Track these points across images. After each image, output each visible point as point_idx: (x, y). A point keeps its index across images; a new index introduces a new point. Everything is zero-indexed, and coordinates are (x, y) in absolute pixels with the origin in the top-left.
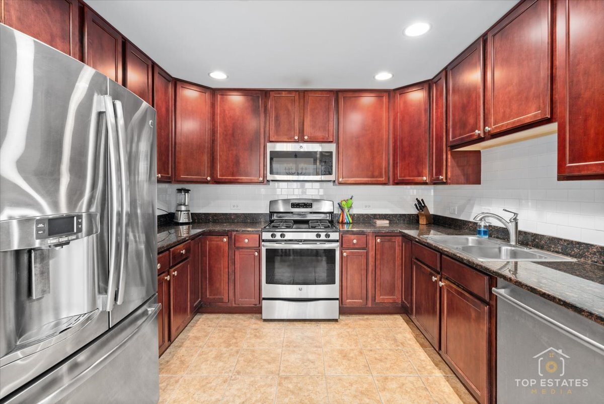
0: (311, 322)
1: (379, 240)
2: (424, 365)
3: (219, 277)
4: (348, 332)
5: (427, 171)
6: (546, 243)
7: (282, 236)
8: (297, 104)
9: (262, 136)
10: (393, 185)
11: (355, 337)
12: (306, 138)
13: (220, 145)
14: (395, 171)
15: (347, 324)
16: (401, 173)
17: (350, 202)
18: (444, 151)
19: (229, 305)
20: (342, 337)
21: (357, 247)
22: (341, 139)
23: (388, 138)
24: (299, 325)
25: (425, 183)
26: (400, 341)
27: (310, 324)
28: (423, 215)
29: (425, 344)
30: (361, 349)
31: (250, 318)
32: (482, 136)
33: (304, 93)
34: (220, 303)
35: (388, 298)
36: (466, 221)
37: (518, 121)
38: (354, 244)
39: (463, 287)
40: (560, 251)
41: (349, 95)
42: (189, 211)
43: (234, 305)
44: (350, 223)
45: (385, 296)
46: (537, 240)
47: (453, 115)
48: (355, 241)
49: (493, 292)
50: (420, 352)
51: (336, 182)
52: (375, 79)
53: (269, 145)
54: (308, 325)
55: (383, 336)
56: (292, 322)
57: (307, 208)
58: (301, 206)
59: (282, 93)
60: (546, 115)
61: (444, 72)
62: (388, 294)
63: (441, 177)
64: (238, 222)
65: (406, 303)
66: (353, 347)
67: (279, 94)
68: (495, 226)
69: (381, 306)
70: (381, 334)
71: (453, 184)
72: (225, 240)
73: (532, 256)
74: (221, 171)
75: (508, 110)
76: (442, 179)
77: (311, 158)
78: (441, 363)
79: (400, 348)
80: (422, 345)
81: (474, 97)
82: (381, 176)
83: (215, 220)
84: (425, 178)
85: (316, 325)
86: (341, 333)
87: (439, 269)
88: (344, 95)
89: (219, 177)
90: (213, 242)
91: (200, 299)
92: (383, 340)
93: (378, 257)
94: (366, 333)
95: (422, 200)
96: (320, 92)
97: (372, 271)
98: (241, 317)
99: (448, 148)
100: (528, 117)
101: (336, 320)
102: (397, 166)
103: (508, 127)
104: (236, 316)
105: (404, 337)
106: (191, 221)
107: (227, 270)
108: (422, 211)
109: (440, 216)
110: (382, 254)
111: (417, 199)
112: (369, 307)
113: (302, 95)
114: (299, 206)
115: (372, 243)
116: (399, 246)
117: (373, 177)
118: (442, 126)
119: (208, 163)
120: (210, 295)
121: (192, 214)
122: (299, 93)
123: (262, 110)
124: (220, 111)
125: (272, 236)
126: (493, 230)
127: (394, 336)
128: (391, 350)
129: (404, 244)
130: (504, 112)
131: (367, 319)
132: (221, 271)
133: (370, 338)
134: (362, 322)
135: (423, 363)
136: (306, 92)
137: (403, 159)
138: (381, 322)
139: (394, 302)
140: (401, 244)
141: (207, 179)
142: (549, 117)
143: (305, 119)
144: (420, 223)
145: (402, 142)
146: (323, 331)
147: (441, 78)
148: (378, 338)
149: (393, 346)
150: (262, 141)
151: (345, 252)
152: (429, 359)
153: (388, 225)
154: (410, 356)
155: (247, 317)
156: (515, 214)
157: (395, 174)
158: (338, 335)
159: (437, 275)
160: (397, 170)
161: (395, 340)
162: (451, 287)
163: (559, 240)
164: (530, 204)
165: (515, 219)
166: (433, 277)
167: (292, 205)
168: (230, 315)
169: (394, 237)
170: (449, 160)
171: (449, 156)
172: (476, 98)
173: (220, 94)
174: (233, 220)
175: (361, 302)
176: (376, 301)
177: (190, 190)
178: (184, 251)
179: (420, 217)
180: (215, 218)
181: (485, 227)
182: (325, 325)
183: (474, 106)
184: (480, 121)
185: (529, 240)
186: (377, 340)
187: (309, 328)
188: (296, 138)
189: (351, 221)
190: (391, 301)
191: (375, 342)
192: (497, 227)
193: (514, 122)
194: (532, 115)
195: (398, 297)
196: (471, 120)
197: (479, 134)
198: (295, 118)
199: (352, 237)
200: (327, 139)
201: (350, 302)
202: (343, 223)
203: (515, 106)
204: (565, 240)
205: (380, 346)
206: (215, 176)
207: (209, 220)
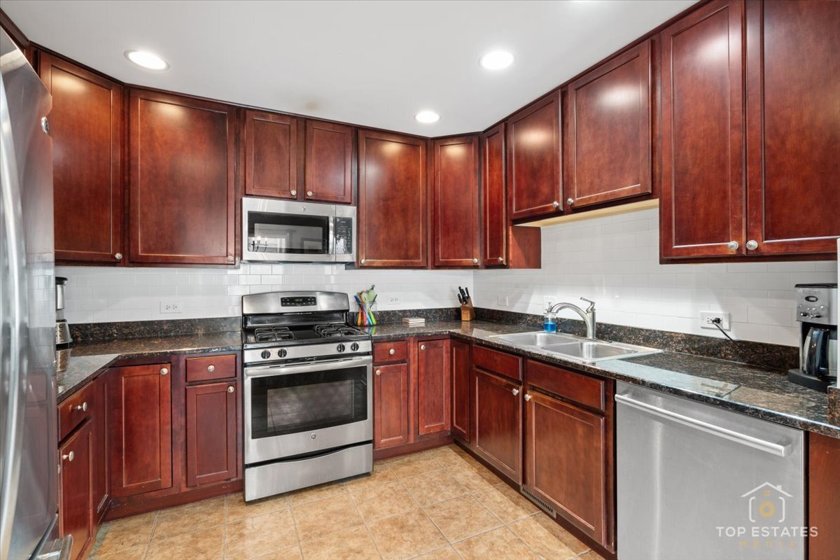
0: (331, 487)
1: (422, 347)
2: (505, 509)
3: (150, 442)
4: (392, 488)
5: (477, 251)
6: (625, 334)
7: (282, 353)
8: (294, 138)
9: (232, 184)
10: (432, 269)
11: (405, 494)
12: (310, 194)
13: (142, 193)
14: (436, 250)
15: (385, 477)
16: (443, 253)
17: (372, 294)
18: (504, 226)
19: (174, 491)
20: (386, 498)
21: (395, 360)
22: (362, 202)
23: (427, 204)
24: (312, 497)
25: (475, 267)
26: (464, 483)
27: (330, 491)
28: (466, 309)
29: (493, 479)
30: (420, 509)
31: (219, 505)
32: (561, 209)
33: (305, 122)
34: (153, 493)
35: (434, 427)
36: (522, 314)
37: (611, 194)
38: (390, 355)
39: (560, 397)
40: (642, 342)
41: (374, 136)
42: (64, 321)
43: (184, 489)
44: (373, 325)
45: (430, 423)
46: (614, 332)
47: (518, 180)
48: (392, 351)
49: (616, 400)
50: (492, 491)
51: (356, 265)
52: (415, 120)
53: (246, 200)
54: (326, 492)
55: (440, 481)
56: (300, 494)
57: (309, 305)
58: (299, 302)
59: (267, 117)
60: (647, 189)
61: (503, 124)
62: (435, 421)
63: (501, 259)
64: (176, 336)
65: (460, 428)
66: (408, 509)
67: (263, 116)
68: (561, 319)
69: (426, 439)
70: (436, 479)
71: (515, 268)
72: (165, 371)
73: (620, 351)
74: (144, 241)
75: (597, 181)
76: (502, 261)
77: (320, 226)
78: (521, 500)
79: (466, 493)
80: (490, 482)
81: (549, 160)
82: (417, 256)
83: (126, 335)
84: (476, 260)
85: (339, 489)
86: (383, 492)
87: (521, 379)
88: (367, 136)
89: (140, 254)
90: (136, 378)
91: (106, 496)
92: (443, 488)
93: (422, 370)
94: (417, 482)
95: (466, 288)
96: (331, 126)
97: (414, 391)
98: (198, 508)
99: (509, 222)
100: (625, 190)
101: (367, 474)
102: (438, 244)
103: (598, 201)
104: (187, 508)
105: (466, 476)
106: (70, 340)
107: (169, 427)
108: (467, 303)
109: (484, 309)
110: (427, 365)
111: (460, 288)
112: (411, 444)
113: (303, 124)
114: (295, 302)
115: (414, 351)
116: (447, 352)
117: (407, 257)
118: (499, 194)
119: (115, 225)
120: (129, 482)
121: (69, 325)
122: (297, 121)
123: (230, 139)
124: (141, 128)
125: (264, 355)
126: (560, 323)
127: (453, 478)
128: (457, 499)
129: (454, 349)
130: (592, 183)
131: (409, 461)
132: (154, 430)
133: (424, 489)
134: (405, 468)
135: (502, 506)
136: (308, 121)
137: (447, 232)
138: (429, 462)
139: (443, 430)
140: (449, 350)
141: (115, 258)
142: (650, 192)
143: (308, 164)
144: (463, 319)
145: (444, 211)
146: (355, 496)
147: (498, 132)
148: (435, 487)
149: (458, 492)
150: (232, 193)
151: (377, 369)
152: (506, 498)
153: (423, 325)
154: (483, 501)
155: (212, 504)
156: (592, 303)
157: (434, 255)
158: (379, 496)
159: (518, 386)
160: (438, 248)
161: (456, 483)
162: (544, 401)
163: (640, 330)
164: (604, 291)
165: (593, 309)
166: (514, 390)
167: (282, 302)
168: (175, 509)
169: (441, 341)
170: (511, 237)
171: (510, 233)
172: (552, 162)
173: (143, 96)
174: (165, 333)
175: (401, 440)
176: (420, 434)
177: (65, 279)
178: (84, 404)
179: (462, 311)
180: (126, 331)
181: (553, 320)
182: (354, 486)
183: (549, 172)
184: (558, 191)
185: (606, 332)
186: (434, 489)
187: (330, 496)
188: (294, 193)
189: (374, 322)
190: (439, 430)
191: (434, 493)
192: (565, 319)
193: (606, 195)
194: (627, 189)
195: (445, 423)
196: (545, 189)
197: (558, 207)
198: (291, 160)
199: (388, 345)
200: (343, 199)
201: (385, 443)
202: (363, 326)
203: (606, 177)
204: (647, 330)
205: (442, 497)
206: (132, 251)
207: (111, 335)
